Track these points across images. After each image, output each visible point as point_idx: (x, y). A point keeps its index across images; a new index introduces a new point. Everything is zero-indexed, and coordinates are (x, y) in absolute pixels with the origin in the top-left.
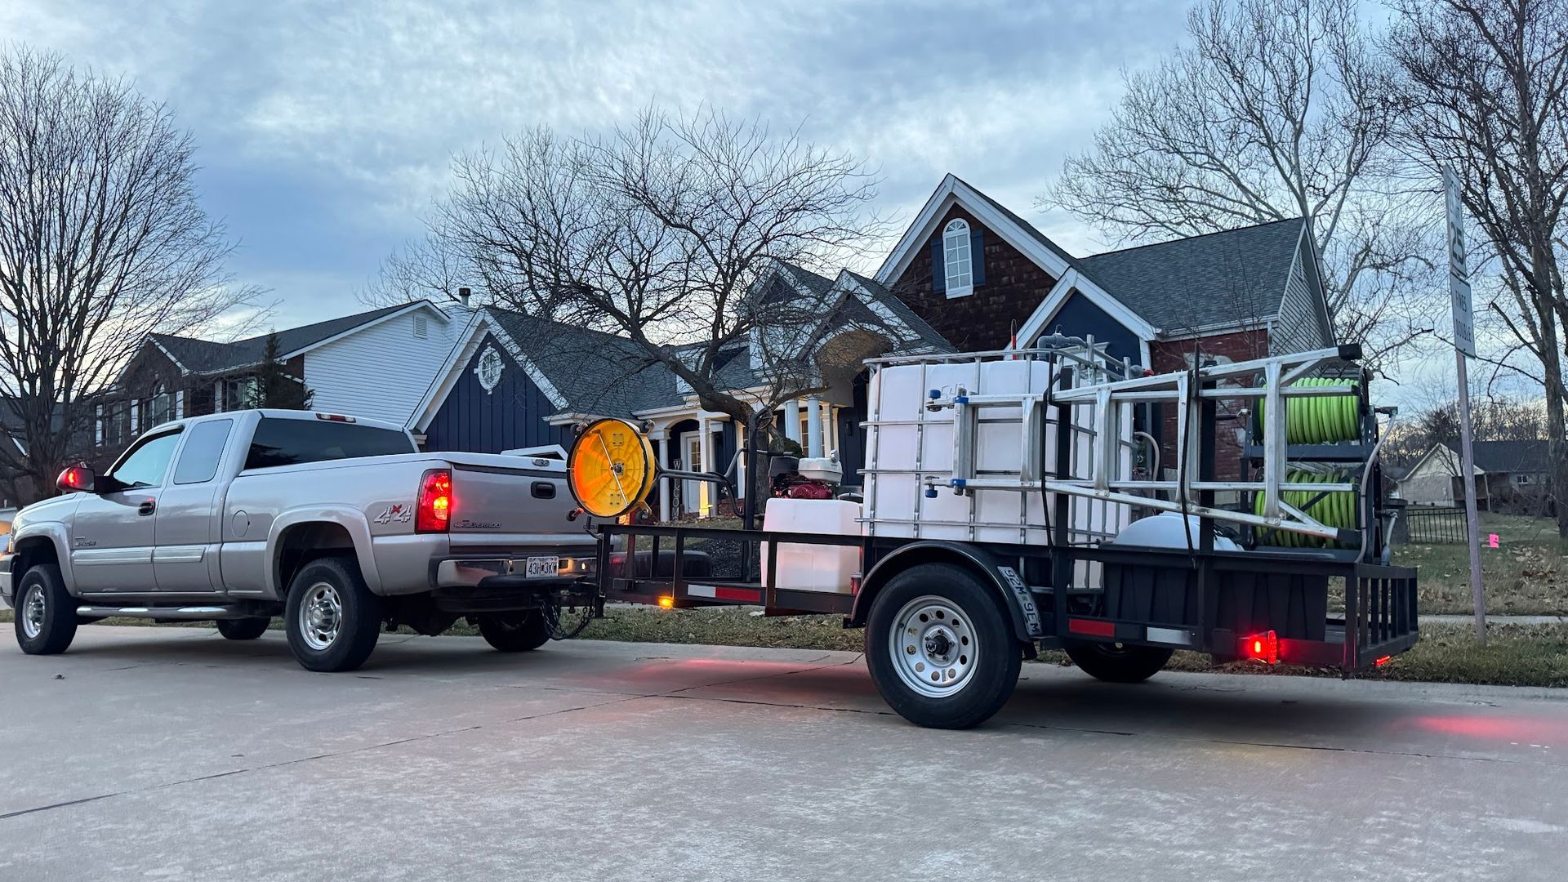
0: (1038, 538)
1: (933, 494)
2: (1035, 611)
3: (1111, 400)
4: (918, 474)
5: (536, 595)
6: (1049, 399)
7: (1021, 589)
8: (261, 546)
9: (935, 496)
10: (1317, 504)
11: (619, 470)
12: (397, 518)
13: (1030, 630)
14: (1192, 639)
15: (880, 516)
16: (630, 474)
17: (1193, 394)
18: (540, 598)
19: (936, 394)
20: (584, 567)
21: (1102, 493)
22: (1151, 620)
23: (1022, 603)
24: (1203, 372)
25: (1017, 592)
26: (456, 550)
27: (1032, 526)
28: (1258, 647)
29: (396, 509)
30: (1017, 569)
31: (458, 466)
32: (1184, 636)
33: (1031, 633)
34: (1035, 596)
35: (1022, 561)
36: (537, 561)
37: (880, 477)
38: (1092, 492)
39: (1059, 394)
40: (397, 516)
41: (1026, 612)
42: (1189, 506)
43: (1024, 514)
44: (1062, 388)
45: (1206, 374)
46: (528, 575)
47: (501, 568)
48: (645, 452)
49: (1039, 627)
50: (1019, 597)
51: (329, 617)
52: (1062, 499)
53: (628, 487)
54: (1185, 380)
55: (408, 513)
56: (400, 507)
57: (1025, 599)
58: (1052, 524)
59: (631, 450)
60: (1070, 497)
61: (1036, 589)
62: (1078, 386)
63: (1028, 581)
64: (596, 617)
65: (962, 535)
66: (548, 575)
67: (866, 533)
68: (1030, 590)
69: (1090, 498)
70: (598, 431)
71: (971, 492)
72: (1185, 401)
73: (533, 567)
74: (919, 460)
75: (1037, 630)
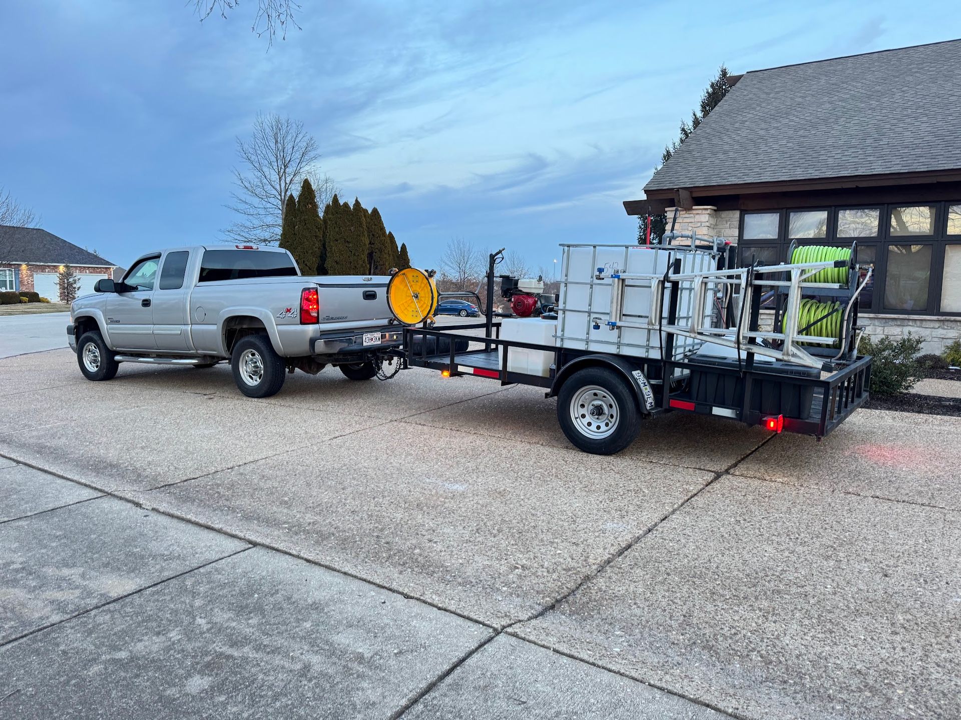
0: (655, 355)
1: (597, 327)
2: (652, 395)
3: (702, 282)
4: (589, 313)
5: (369, 356)
6: (666, 278)
7: (645, 383)
8: (214, 327)
9: (599, 328)
10: (819, 323)
11: (417, 297)
12: (289, 315)
13: (648, 406)
14: (737, 415)
15: (566, 335)
16: (423, 299)
17: (749, 283)
18: (372, 357)
19: (601, 270)
20: (395, 337)
21: (693, 335)
22: (714, 402)
23: (644, 391)
24: (756, 271)
25: (642, 385)
26: (324, 333)
27: (653, 347)
28: (772, 424)
29: (288, 311)
30: (643, 371)
31: (321, 285)
32: (732, 412)
33: (648, 408)
34: (652, 386)
35: (646, 366)
36: (369, 336)
37: (567, 313)
38: (688, 334)
39: (673, 277)
40: (289, 314)
41: (646, 397)
42: (741, 346)
43: (648, 340)
44: (674, 273)
45: (757, 271)
46: (365, 344)
47: (349, 341)
48: (431, 289)
49: (653, 404)
50: (643, 388)
51: (257, 369)
52: (670, 336)
53: (422, 306)
54: (745, 274)
55: (295, 313)
56: (291, 309)
57: (646, 389)
58: (664, 345)
59: (423, 285)
60: (675, 335)
61: (653, 382)
62: (683, 273)
63: (648, 377)
64: (404, 369)
65: (613, 350)
66: (375, 343)
67: (558, 345)
68: (649, 382)
69: (686, 336)
70: (404, 274)
71: (619, 328)
72: (744, 287)
73: (367, 339)
74: (590, 305)
75: (652, 406)
